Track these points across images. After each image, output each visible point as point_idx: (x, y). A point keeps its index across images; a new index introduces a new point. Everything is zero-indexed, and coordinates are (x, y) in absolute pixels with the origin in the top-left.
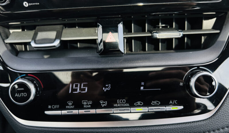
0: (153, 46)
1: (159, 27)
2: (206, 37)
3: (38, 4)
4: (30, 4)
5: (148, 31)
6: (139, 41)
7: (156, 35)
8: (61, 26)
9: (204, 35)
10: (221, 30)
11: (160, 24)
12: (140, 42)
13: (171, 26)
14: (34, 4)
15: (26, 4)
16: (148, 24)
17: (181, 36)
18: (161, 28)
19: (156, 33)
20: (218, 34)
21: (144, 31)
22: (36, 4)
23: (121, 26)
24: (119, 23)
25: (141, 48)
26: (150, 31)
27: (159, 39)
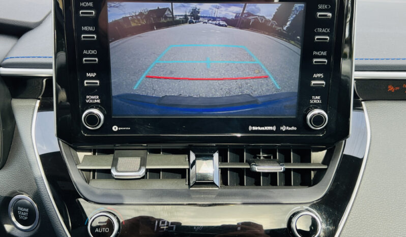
0: (253, 180)
1: (260, 157)
2: (316, 172)
3: (129, 128)
4: (120, 129)
5: (246, 162)
6: (236, 172)
7: (255, 168)
8: (146, 151)
9: (313, 170)
10: (328, 165)
11: (261, 153)
12: (237, 174)
13: (275, 157)
14: (124, 128)
15: (115, 128)
16: (246, 152)
17: (282, 170)
18: (262, 158)
19: (255, 165)
20: (326, 170)
21: (241, 161)
22: (127, 128)
23: (216, 156)
24: (214, 153)
25: (239, 182)
26: (249, 162)
27: (260, 173)
